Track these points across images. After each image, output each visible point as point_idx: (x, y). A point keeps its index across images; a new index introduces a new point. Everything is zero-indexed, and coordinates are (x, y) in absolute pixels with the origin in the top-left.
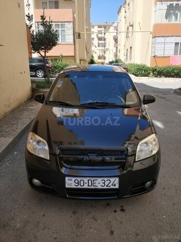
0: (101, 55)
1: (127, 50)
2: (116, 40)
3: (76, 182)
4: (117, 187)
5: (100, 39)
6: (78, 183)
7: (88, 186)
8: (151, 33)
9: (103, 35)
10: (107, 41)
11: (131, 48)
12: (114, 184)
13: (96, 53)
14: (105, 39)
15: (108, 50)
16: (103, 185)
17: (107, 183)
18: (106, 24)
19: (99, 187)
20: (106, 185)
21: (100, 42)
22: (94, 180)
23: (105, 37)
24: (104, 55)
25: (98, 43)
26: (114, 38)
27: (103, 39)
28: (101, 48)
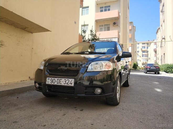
0: (144, 62)
1: (162, 56)
2: (155, 51)
3: (52, 80)
4: (73, 85)
5: (143, 52)
6: (52, 81)
7: (57, 83)
9: (146, 49)
10: (149, 53)
11: (164, 54)
12: (71, 83)
13: (140, 61)
14: (147, 52)
16: (65, 83)
17: (67, 82)
18: (148, 42)
19: (63, 84)
20: (66, 83)
21: (144, 53)
22: (60, 79)
23: (148, 50)
24: (147, 62)
25: (143, 54)
26: (154, 51)
27: (146, 52)
28: (144, 58)
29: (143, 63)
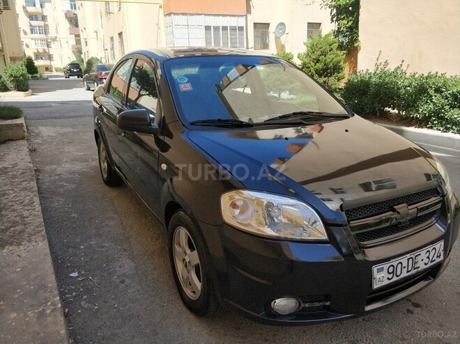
0: (41, 51)
1: (112, 38)
2: (73, 21)
4: (442, 257)
5: (32, 17)
6: (393, 272)
7: (407, 272)
8: (161, 7)
9: (38, 8)
10: (50, 22)
11: (120, 34)
12: (439, 255)
13: (27, 46)
14: (44, 18)
15: (54, 39)
16: (427, 261)
17: (431, 255)
19: (422, 267)
20: (430, 261)
21: (34, 23)
22: (416, 256)
23: (45, 14)
24: (47, 51)
25: (31, 25)
26: (67, 17)
27: (40, 18)
28: (37, 36)
29: (38, 52)
